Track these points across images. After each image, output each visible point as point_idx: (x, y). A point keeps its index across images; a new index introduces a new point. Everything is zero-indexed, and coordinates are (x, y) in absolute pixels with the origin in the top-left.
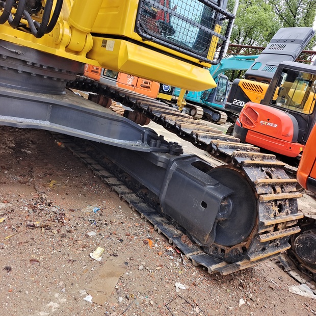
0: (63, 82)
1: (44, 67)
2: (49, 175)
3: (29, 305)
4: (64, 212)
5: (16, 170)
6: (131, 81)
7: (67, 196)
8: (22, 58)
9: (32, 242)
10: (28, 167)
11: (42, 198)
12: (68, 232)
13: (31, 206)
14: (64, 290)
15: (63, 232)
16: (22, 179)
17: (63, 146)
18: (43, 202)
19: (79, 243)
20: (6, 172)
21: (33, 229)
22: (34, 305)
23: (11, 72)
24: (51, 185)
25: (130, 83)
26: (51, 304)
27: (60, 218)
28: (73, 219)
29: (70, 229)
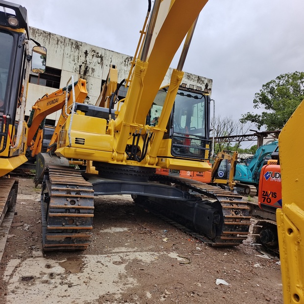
1: (141, 172)
2: (143, 222)
4: (151, 231)
5: (129, 220)
6: (189, 173)
8: (134, 170)
9: (141, 236)
10: (134, 219)
13: (138, 229)
15: (152, 235)
16: (133, 222)
18: (143, 228)
20: (126, 220)
23: (130, 175)
24: (145, 224)
25: (189, 175)
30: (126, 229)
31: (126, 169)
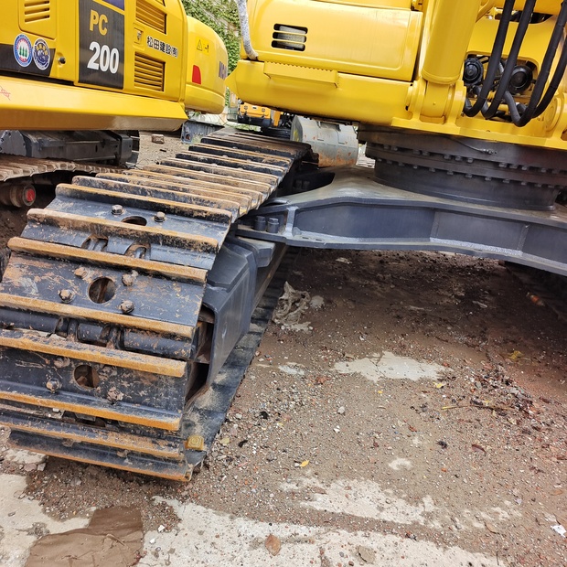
0: (552, 190)
1: (523, 168)
2: (509, 344)
3: (466, 497)
4: (530, 399)
5: (462, 327)
7: (538, 378)
8: (493, 159)
9: (477, 423)
10: (481, 325)
11: (497, 371)
12: (534, 428)
13: (479, 378)
14: (519, 501)
15: (526, 425)
16: (470, 341)
17: (541, 303)
18: (498, 377)
19: (553, 451)
20: (449, 328)
21: (480, 408)
22: (474, 500)
23: (476, 180)
24: (514, 357)
26: (498, 509)
27: (523, 406)
28: (546, 414)
29: (539, 425)
30: (432, 371)
31: (459, 154)
